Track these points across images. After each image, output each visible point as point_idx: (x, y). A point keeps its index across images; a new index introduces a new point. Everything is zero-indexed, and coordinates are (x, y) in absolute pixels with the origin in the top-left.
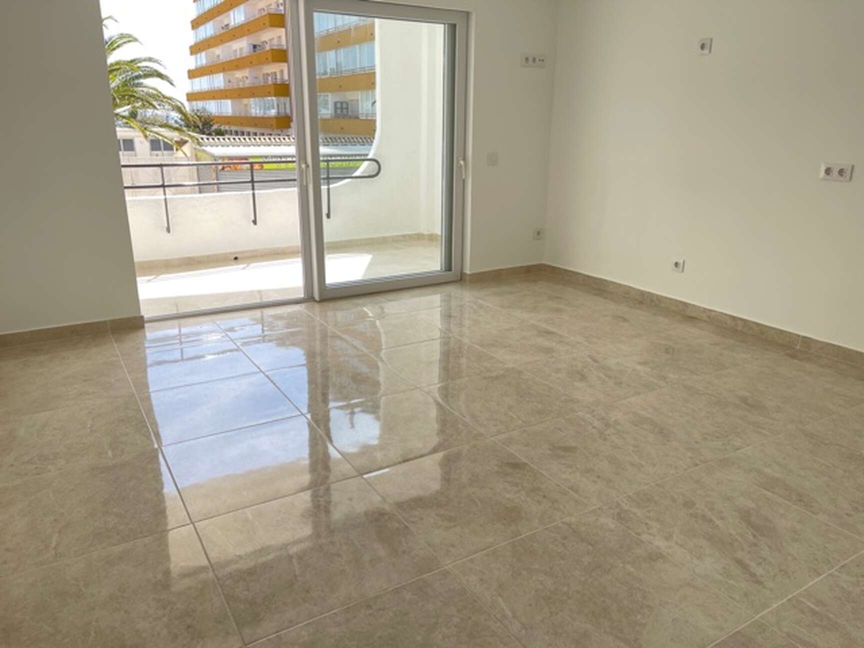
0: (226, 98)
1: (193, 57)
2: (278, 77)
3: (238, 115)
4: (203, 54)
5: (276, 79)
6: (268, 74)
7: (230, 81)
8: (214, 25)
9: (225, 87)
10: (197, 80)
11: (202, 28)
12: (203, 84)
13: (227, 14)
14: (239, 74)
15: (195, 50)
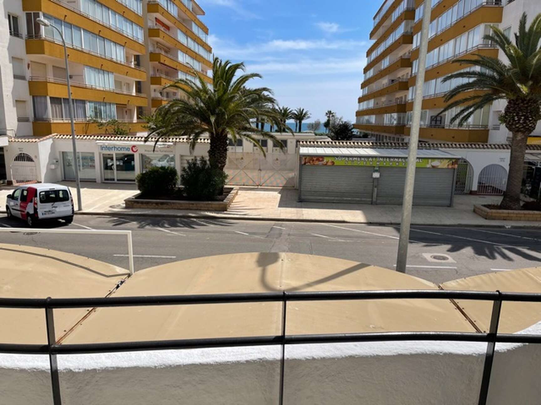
0: (373, 114)
1: (362, 90)
2: (403, 100)
3: (377, 125)
4: (367, 88)
5: (402, 101)
6: (398, 98)
7: (377, 104)
8: (374, 70)
9: (373, 107)
10: (362, 104)
11: (368, 72)
12: (364, 106)
13: (380, 63)
14: (383, 99)
15: (363, 86)
